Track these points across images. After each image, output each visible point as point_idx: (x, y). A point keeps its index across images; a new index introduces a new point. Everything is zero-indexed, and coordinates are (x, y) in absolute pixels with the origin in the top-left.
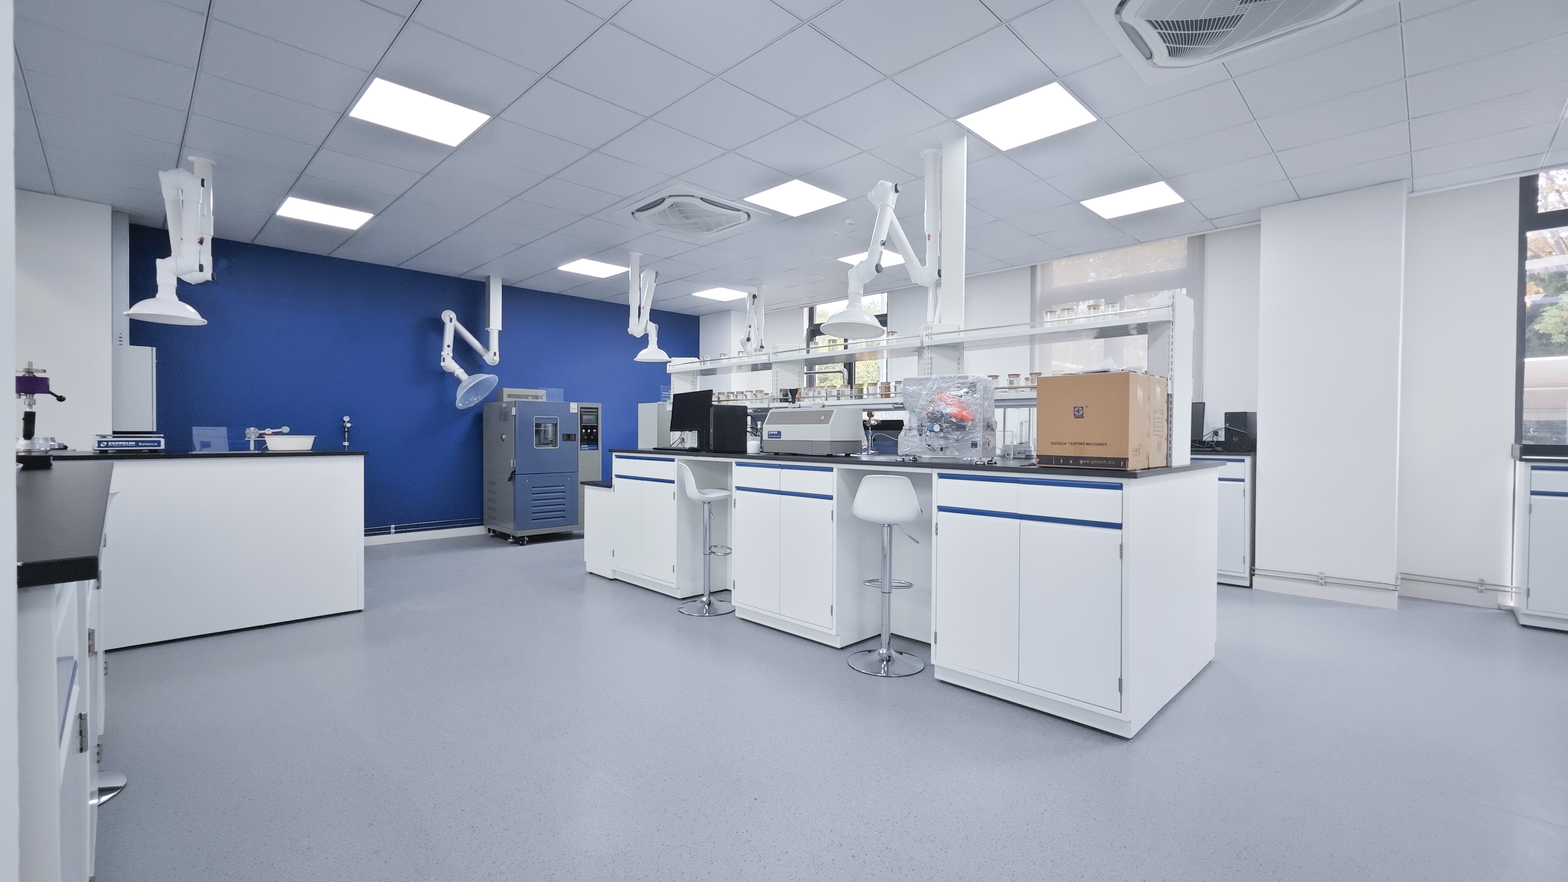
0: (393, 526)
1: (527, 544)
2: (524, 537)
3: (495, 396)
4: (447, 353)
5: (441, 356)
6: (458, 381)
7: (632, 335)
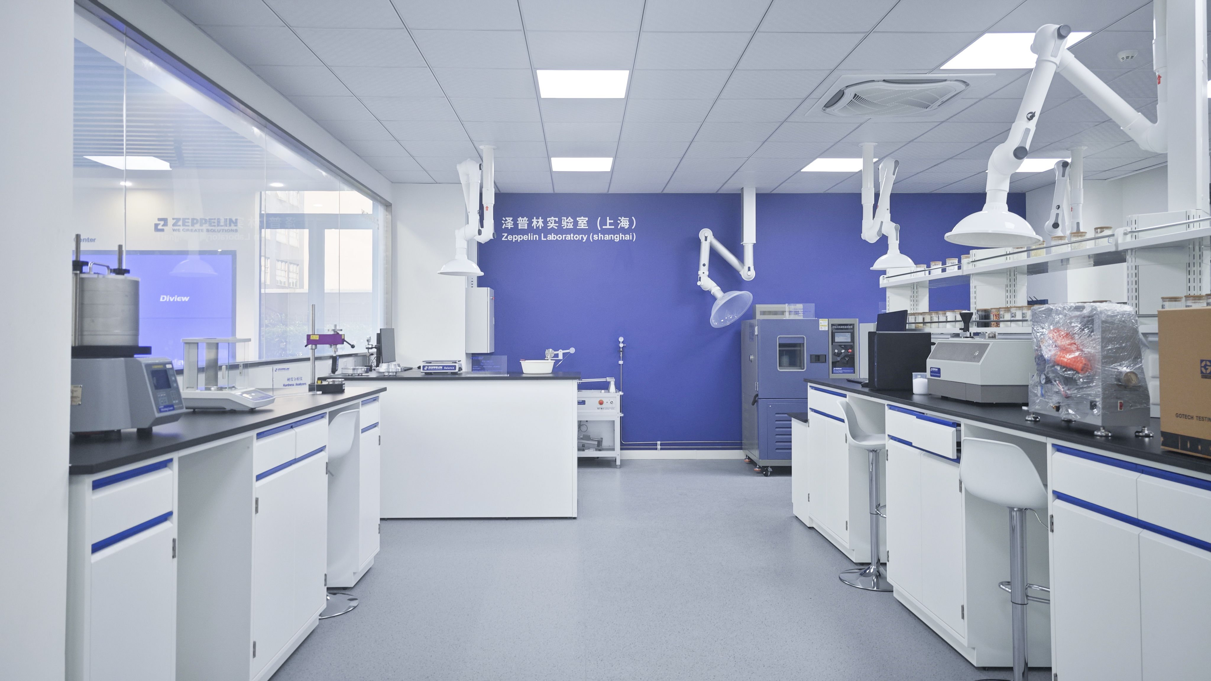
0: (659, 442)
1: (770, 476)
2: (768, 467)
3: (750, 314)
4: (704, 272)
5: (698, 275)
6: (714, 299)
7: (865, 240)
